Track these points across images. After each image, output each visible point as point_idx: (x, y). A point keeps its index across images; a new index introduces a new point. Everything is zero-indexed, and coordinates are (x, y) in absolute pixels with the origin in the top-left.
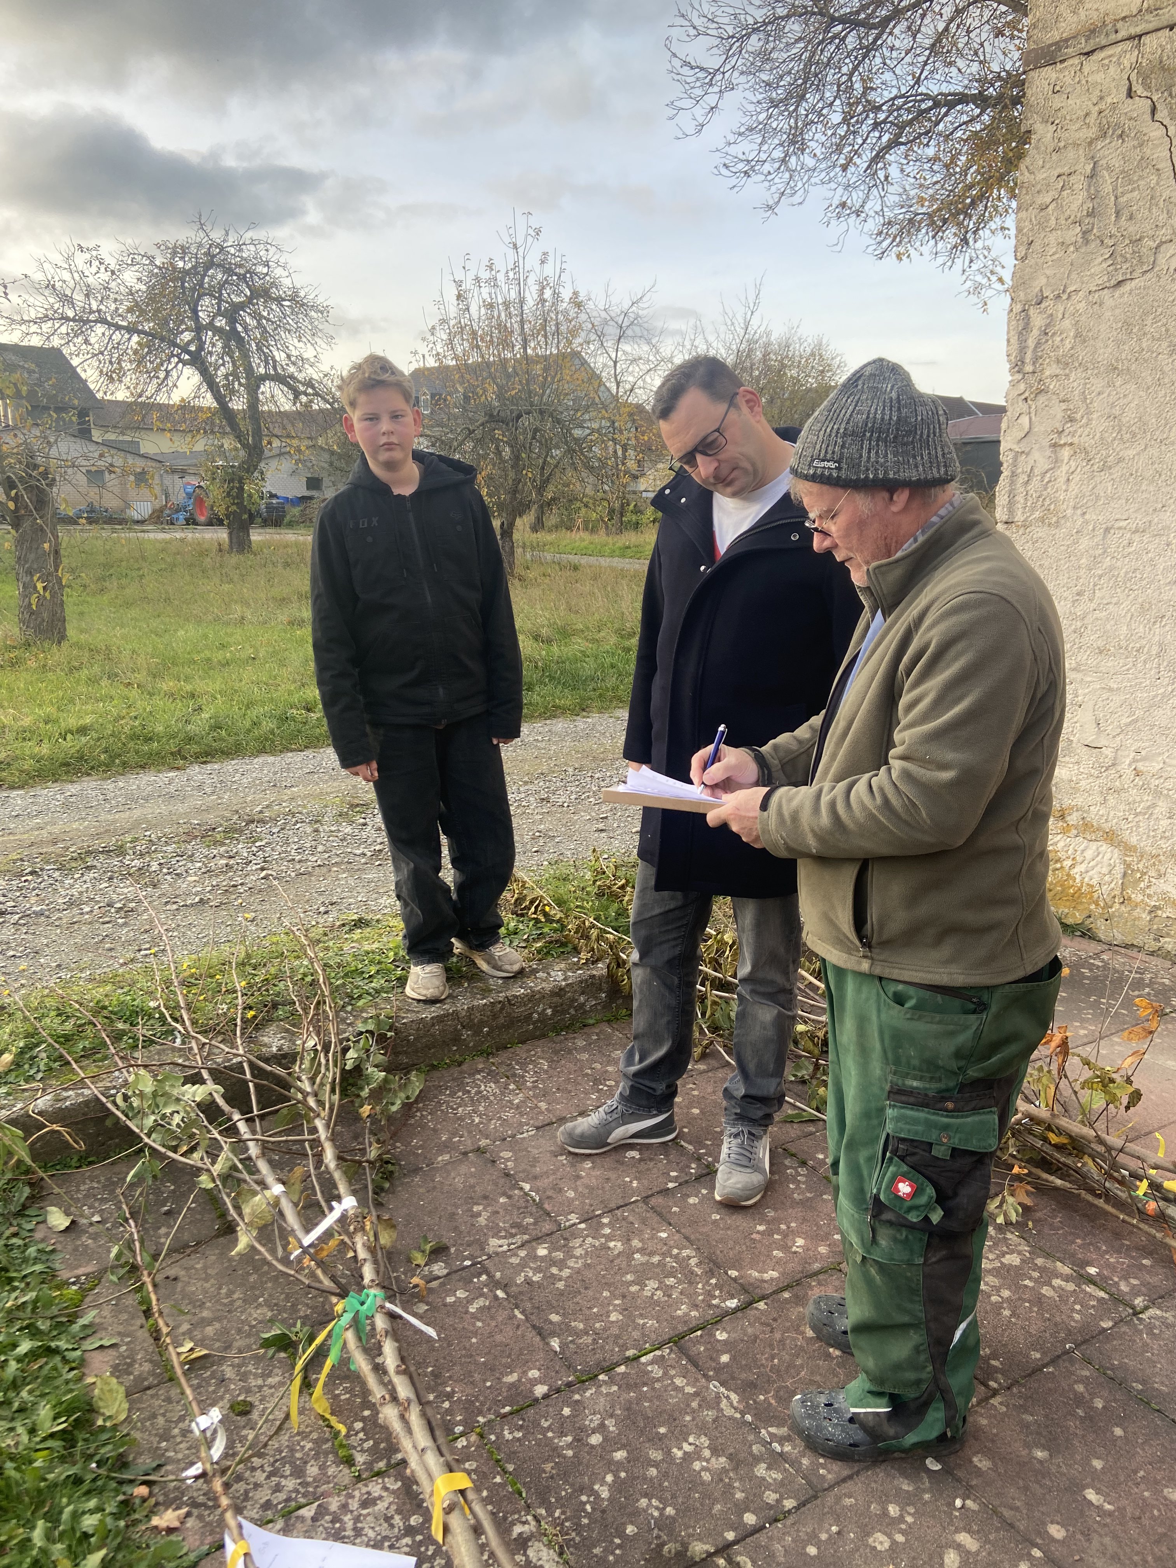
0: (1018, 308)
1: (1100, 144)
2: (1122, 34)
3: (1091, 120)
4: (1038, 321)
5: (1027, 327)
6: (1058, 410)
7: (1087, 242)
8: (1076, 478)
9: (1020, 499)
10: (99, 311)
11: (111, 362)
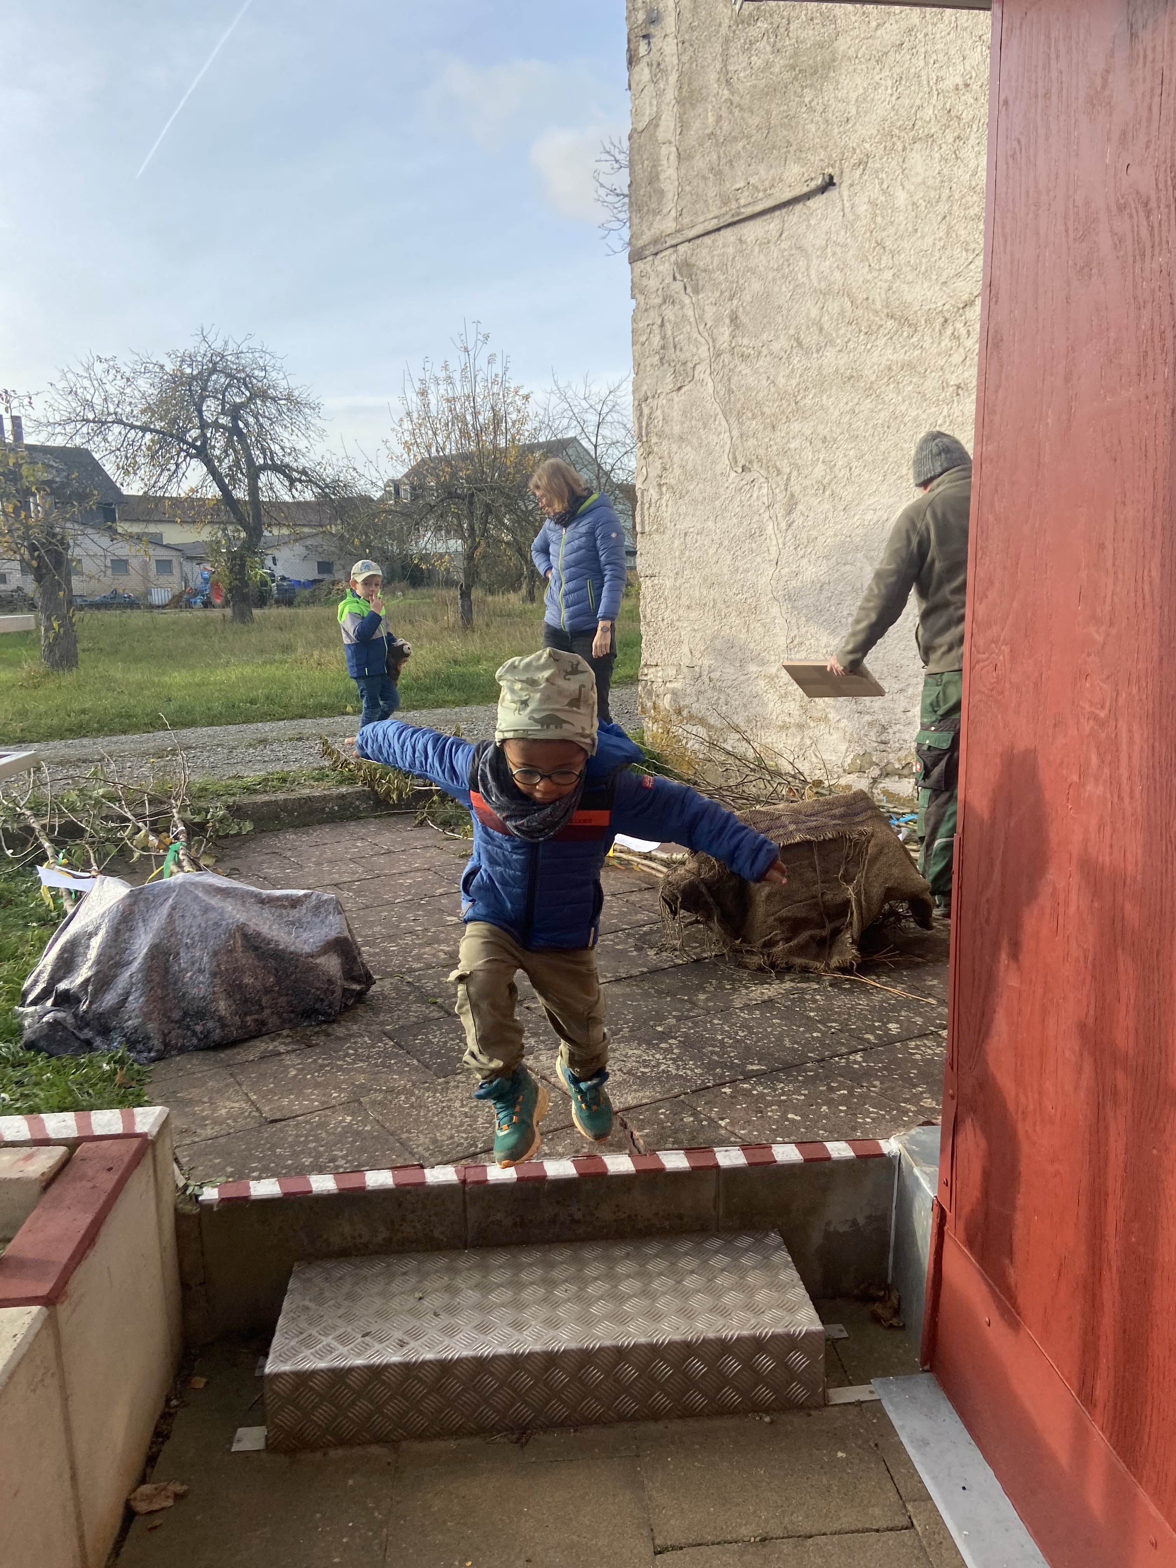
0: (636, 403)
1: (664, 307)
2: (668, 244)
3: (660, 292)
4: (646, 411)
5: (641, 414)
6: (658, 463)
7: (663, 364)
8: (670, 503)
9: (646, 518)
10: (116, 413)
11: (127, 458)
